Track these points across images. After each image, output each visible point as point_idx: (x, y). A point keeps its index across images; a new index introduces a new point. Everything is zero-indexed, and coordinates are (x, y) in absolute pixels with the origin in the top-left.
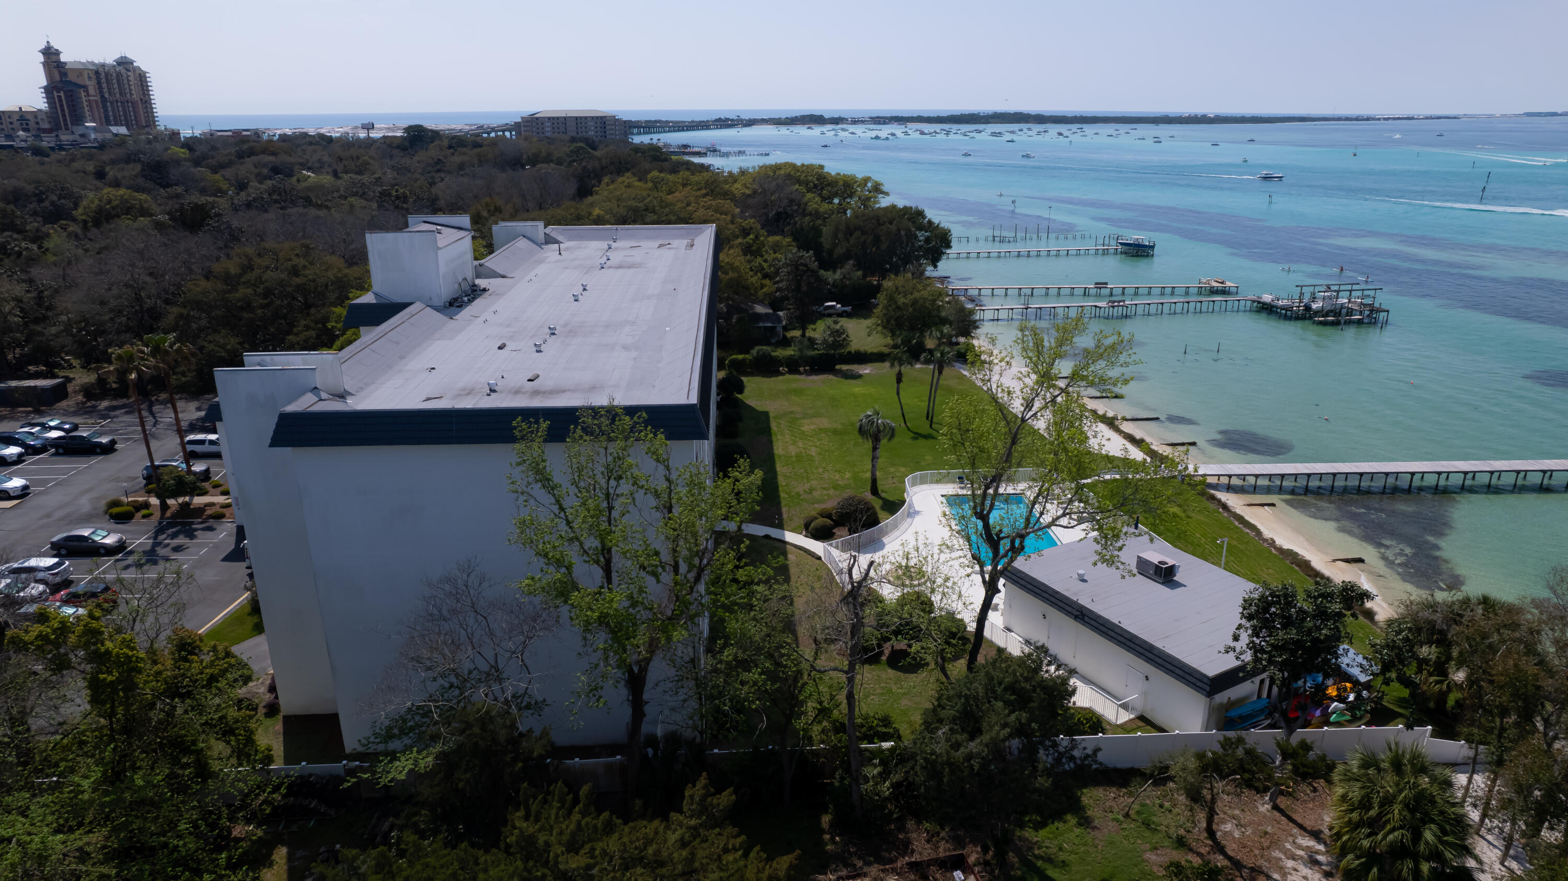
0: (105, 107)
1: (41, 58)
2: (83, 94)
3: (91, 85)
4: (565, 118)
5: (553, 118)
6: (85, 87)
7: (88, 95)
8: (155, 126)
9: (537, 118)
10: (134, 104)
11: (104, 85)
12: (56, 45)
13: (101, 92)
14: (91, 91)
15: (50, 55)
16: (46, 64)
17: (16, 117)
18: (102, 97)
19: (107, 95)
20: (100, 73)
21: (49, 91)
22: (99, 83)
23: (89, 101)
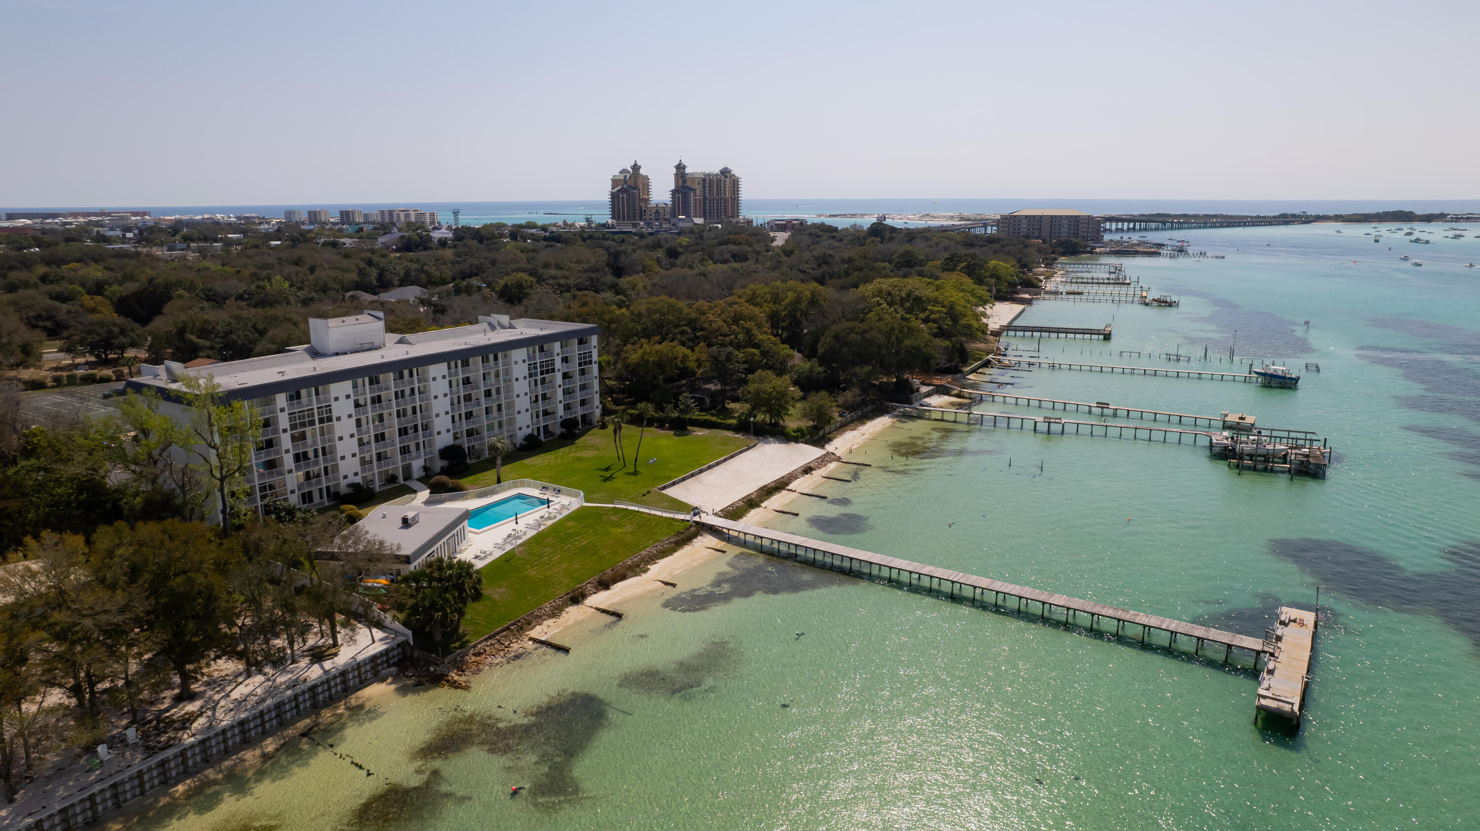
0: (705, 204)
1: (674, 171)
2: (692, 195)
3: (698, 188)
4: (1041, 216)
5: (1030, 216)
6: (694, 190)
7: (695, 195)
8: (738, 216)
9: (1015, 216)
10: (726, 200)
11: (707, 189)
12: (684, 162)
13: (705, 193)
14: (698, 193)
15: (680, 168)
16: (676, 175)
17: (654, 211)
18: (705, 196)
19: (707, 195)
20: (707, 181)
21: (674, 192)
22: (704, 187)
23: (695, 200)
